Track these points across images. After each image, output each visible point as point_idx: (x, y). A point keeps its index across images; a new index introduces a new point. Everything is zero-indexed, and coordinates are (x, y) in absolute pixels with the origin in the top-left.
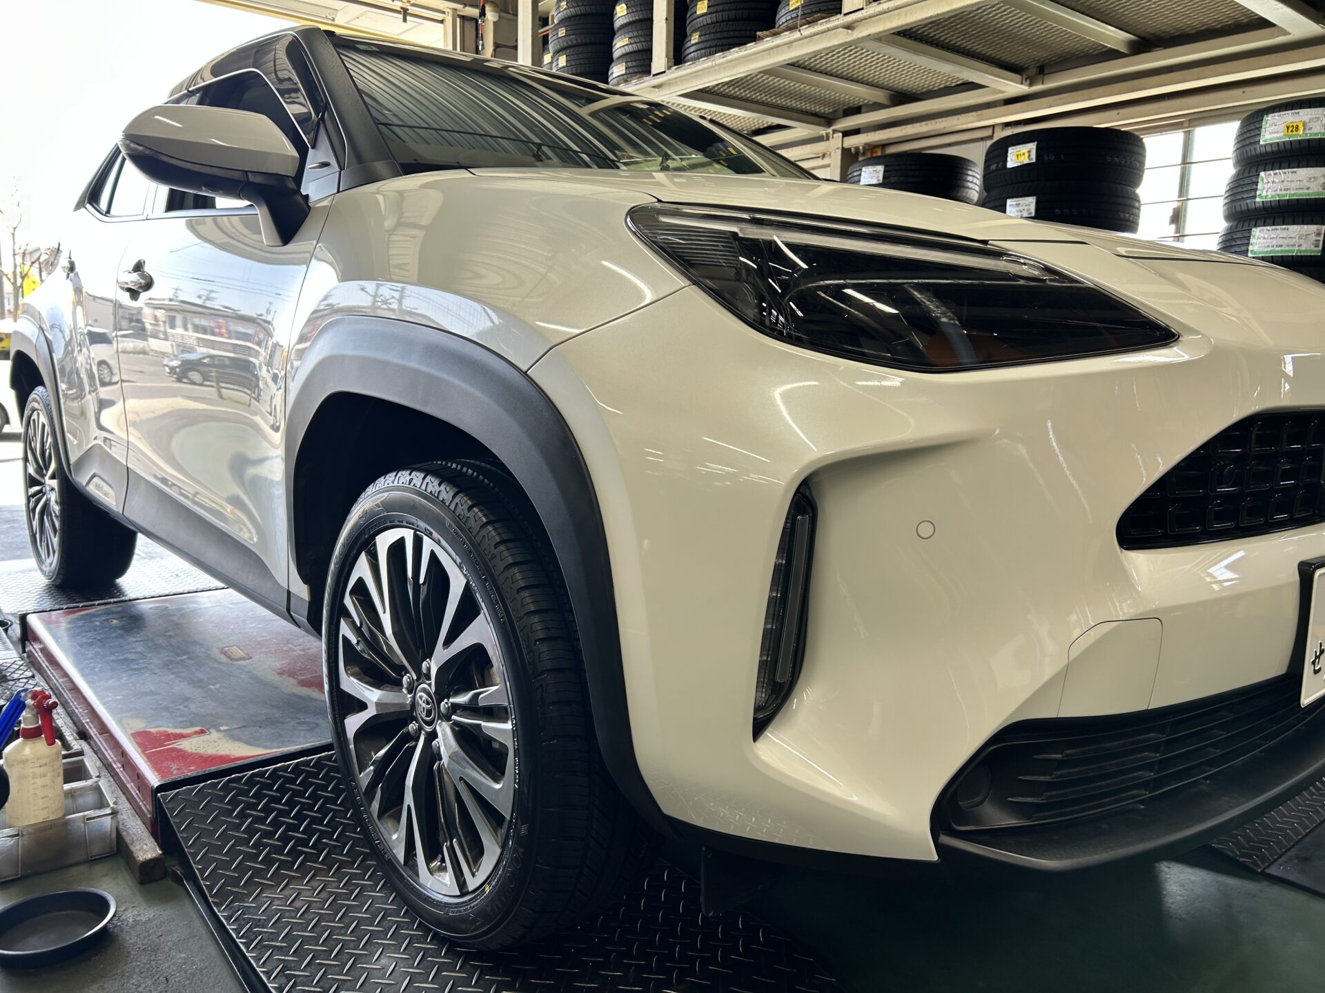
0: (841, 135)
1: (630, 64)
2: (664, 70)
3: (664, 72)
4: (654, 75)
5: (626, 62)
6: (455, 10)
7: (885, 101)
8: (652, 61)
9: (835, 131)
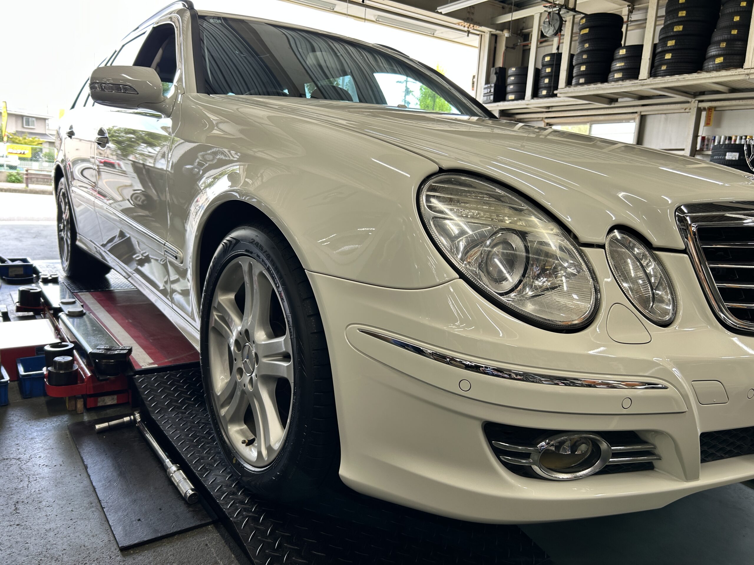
0: (697, 102)
1: (625, 74)
3: (646, 79)
4: (640, 80)
6: (491, 32)
7: (727, 92)
8: (639, 74)
9: (696, 100)
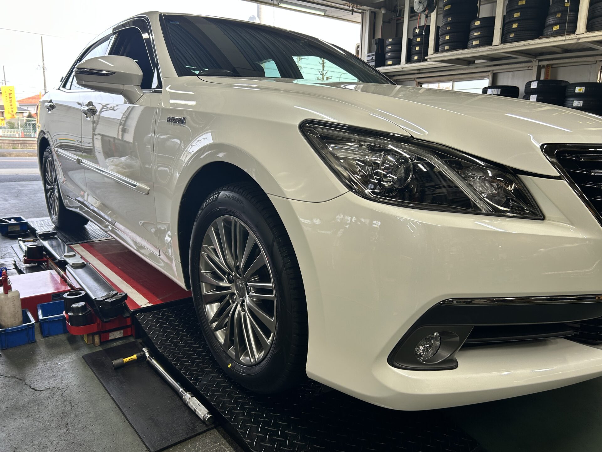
1: (481, 41)
2: (498, 44)
3: (498, 45)
4: (493, 46)
5: (479, 40)
6: (370, 10)
7: (561, 52)
8: (493, 41)
9: (537, 60)
